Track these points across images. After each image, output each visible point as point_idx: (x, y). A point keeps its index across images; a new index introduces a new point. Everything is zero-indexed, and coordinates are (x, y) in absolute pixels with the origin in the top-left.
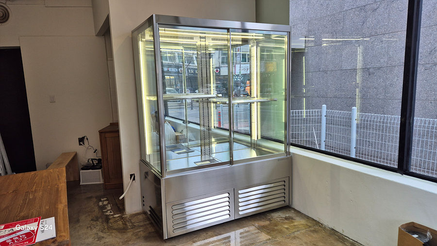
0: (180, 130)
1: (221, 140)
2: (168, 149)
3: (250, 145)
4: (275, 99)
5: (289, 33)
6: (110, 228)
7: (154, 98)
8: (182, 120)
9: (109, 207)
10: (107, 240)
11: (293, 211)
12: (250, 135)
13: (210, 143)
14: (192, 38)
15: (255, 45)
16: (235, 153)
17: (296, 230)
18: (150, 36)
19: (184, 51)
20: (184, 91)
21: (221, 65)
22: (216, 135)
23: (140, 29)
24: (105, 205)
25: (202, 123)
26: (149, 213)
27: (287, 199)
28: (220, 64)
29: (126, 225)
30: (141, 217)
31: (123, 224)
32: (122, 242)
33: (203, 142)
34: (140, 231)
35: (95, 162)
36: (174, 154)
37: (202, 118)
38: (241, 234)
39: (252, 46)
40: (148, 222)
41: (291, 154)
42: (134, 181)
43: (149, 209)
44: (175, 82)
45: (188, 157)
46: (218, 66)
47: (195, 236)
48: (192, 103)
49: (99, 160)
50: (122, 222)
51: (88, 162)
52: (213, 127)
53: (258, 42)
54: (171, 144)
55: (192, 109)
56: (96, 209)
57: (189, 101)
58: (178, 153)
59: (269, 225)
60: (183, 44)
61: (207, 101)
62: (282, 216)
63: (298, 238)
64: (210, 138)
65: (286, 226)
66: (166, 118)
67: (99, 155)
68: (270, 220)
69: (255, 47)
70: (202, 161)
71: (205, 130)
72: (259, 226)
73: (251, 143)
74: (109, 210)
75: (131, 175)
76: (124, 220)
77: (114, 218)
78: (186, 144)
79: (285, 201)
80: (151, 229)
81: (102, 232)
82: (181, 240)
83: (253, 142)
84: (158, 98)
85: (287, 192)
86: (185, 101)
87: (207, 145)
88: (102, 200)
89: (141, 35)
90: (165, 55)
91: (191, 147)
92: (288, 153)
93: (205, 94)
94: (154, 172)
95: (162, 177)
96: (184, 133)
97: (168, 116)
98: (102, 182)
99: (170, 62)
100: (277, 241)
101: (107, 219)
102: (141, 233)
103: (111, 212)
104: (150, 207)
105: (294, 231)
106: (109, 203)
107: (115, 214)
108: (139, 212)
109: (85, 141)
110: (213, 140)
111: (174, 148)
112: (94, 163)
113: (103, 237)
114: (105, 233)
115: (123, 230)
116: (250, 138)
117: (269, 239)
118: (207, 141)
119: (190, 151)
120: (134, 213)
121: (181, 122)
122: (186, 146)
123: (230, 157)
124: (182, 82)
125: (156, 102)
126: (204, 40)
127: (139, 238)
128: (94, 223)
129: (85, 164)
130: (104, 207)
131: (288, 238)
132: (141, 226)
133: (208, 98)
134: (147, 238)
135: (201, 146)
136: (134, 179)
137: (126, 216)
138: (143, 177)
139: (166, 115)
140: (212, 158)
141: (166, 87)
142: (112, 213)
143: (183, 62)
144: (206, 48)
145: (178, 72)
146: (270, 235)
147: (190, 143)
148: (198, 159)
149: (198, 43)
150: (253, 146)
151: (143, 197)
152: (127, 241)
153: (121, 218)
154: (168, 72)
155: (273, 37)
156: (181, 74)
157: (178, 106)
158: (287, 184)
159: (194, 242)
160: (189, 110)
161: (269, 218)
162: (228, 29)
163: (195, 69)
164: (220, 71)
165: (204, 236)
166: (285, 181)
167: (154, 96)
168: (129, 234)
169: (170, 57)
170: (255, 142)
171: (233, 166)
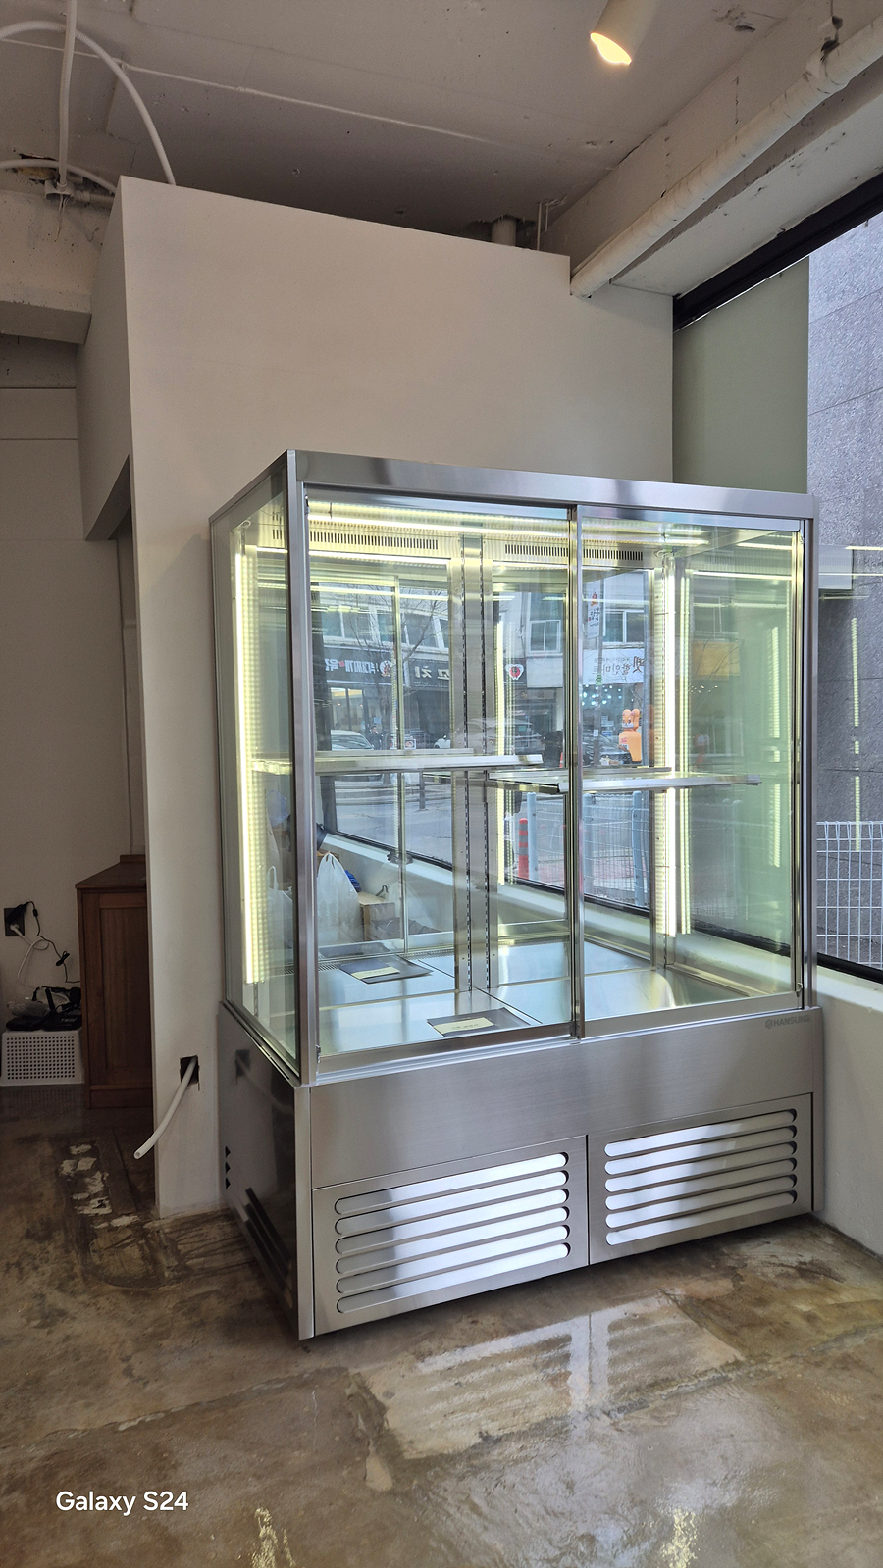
0: (375, 884)
1: (532, 932)
2: (328, 962)
3: (647, 955)
4: (751, 779)
5: (810, 524)
6: (95, 1275)
7: (280, 767)
8: (384, 848)
9: (97, 1186)
10: (77, 1327)
11: (829, 1240)
12: (648, 914)
13: (490, 944)
14: (430, 543)
15: (672, 569)
16: (591, 986)
17: (850, 1327)
18: (275, 534)
19: (398, 595)
20: (395, 741)
21: (530, 653)
22: (513, 912)
23: (239, 509)
24: (81, 1175)
25: (461, 863)
26: (245, 1217)
27: (803, 1188)
28: (524, 647)
29: (155, 1262)
30: (215, 1232)
31: (144, 1258)
32: (136, 1340)
33: (463, 936)
34: (206, 1295)
35: (60, 1001)
36: (349, 983)
37: (462, 844)
38: (614, 1327)
39: (659, 576)
40: (240, 1257)
41: (820, 1000)
42: (194, 1086)
43: (246, 1201)
44: (366, 710)
45: (403, 997)
46: (518, 654)
47: (425, 1330)
48: (421, 786)
49: (75, 994)
50: (141, 1248)
51: (35, 998)
52: (501, 880)
53: (681, 559)
54: (341, 940)
55: (422, 807)
56: (48, 1190)
57: (411, 779)
58: (368, 981)
59: (731, 1297)
60: (398, 568)
61: (483, 780)
62: (784, 1259)
63: (859, 1364)
64: (489, 922)
65: (804, 1308)
66: (329, 840)
67: (74, 977)
68: (732, 1273)
69: (672, 578)
70: (459, 1017)
71: (473, 888)
72: (689, 1298)
73: (653, 949)
74: (96, 1196)
75: (185, 1062)
76: (147, 1243)
77: (111, 1229)
78: (400, 943)
79: (794, 1194)
80: (252, 1289)
81: (61, 1288)
82: (369, 1343)
83: (660, 942)
84: (294, 766)
85: (803, 1155)
86: (400, 778)
87: (479, 950)
88: (74, 1150)
89: (244, 530)
90: (332, 609)
91: (417, 956)
92: (805, 995)
93: (476, 753)
94: (270, 1057)
95: (299, 1079)
96: (393, 896)
97: (335, 832)
98: (78, 1079)
99: (351, 641)
100: (769, 1373)
101: (84, 1234)
102: (213, 1301)
103: (102, 1205)
104: (250, 1193)
105: (839, 1330)
106: (96, 1167)
107: (115, 1215)
108: (207, 1210)
109: (29, 920)
110: (502, 929)
111: (352, 959)
112: (57, 1003)
113: (62, 1313)
114: (73, 1294)
115: (142, 1286)
116: (648, 928)
117: (737, 1364)
118: (479, 933)
119: (414, 970)
120: (189, 1212)
121: (381, 856)
122: (397, 952)
123: (574, 1003)
124: (388, 709)
125: (289, 779)
126: (478, 551)
127: (202, 1323)
128: (35, 1249)
129: (21, 1007)
130: (76, 1182)
131: (818, 1365)
132: (213, 1272)
133: (485, 770)
134: (235, 1329)
135: (456, 952)
136: (195, 1078)
137: (157, 1224)
138: (232, 1069)
139: (328, 827)
140: (497, 1006)
141: (331, 727)
142: (106, 1211)
143: (394, 639)
144: (483, 582)
145: (378, 676)
146: (740, 1346)
147: (413, 940)
148: (445, 1006)
149: (455, 563)
150: (660, 960)
151: (227, 1152)
152: (153, 1335)
153: (140, 1231)
154: (341, 673)
155: (744, 539)
156: (388, 680)
157: (374, 794)
158: (802, 1123)
159: (421, 1357)
160: (411, 811)
161: (731, 1263)
162: (571, 507)
163: (436, 665)
164: (524, 673)
165: (464, 1331)
166: (794, 1112)
167: (282, 757)
168: (166, 1306)
169: (349, 616)
170: (670, 944)
171: (583, 1041)
